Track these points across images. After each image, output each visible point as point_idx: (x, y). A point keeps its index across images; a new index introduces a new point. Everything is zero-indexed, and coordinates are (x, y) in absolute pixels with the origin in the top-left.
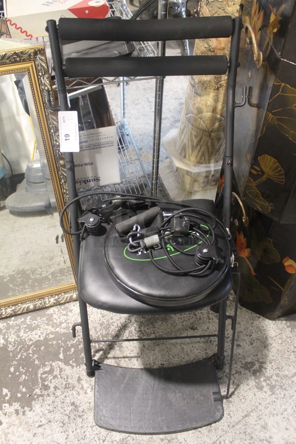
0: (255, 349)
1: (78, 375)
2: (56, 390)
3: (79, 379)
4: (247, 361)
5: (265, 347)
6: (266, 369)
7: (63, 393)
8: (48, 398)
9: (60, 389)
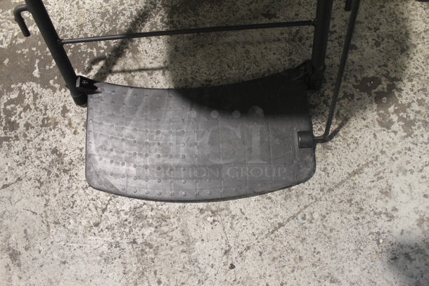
0: (383, 54)
1: (63, 104)
2: (27, 129)
3: (65, 111)
4: (366, 75)
5: (403, 51)
6: (400, 90)
7: (40, 134)
8: (17, 142)
9: (33, 127)
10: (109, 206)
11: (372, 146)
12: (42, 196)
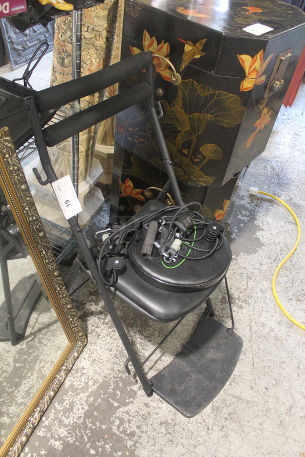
1: (142, 404)
2: (140, 428)
3: (146, 405)
6: (232, 294)
7: (148, 424)
8: (142, 438)
9: (142, 425)
10: (204, 418)
11: (245, 316)
12: (178, 445)
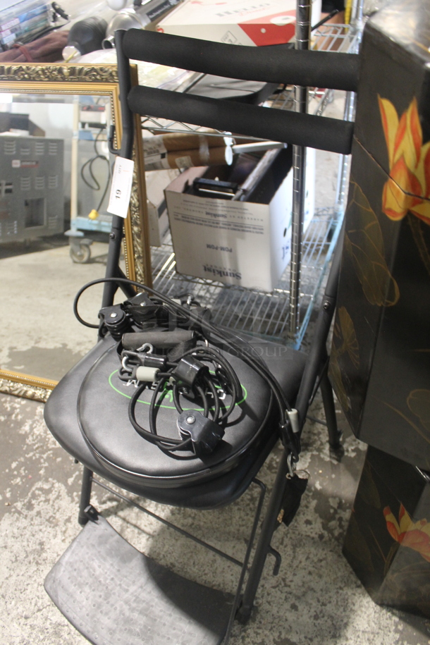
0: (315, 629)
1: (70, 515)
2: (37, 516)
3: (68, 520)
4: (289, 637)
5: (334, 636)
7: (41, 525)
8: (24, 520)
9: (41, 517)
10: (44, 610)
12: (10, 570)
